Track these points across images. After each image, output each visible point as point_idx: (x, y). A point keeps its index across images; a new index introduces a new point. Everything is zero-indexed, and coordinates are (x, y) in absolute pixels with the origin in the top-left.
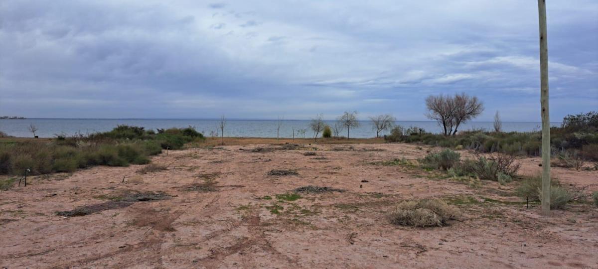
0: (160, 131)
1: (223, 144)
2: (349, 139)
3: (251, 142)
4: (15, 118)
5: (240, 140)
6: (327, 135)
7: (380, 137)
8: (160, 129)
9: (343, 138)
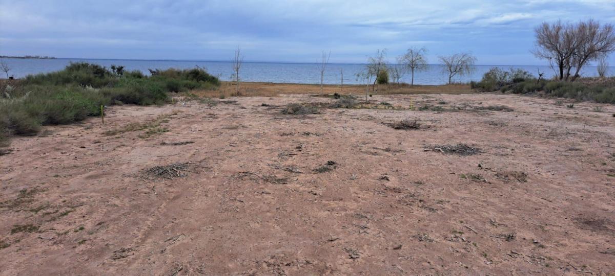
0: (154, 72)
1: (239, 94)
2: (412, 86)
3: (281, 90)
4: (46, 58)
5: (267, 87)
6: (383, 80)
7: (453, 84)
8: (154, 70)
9: (404, 85)
